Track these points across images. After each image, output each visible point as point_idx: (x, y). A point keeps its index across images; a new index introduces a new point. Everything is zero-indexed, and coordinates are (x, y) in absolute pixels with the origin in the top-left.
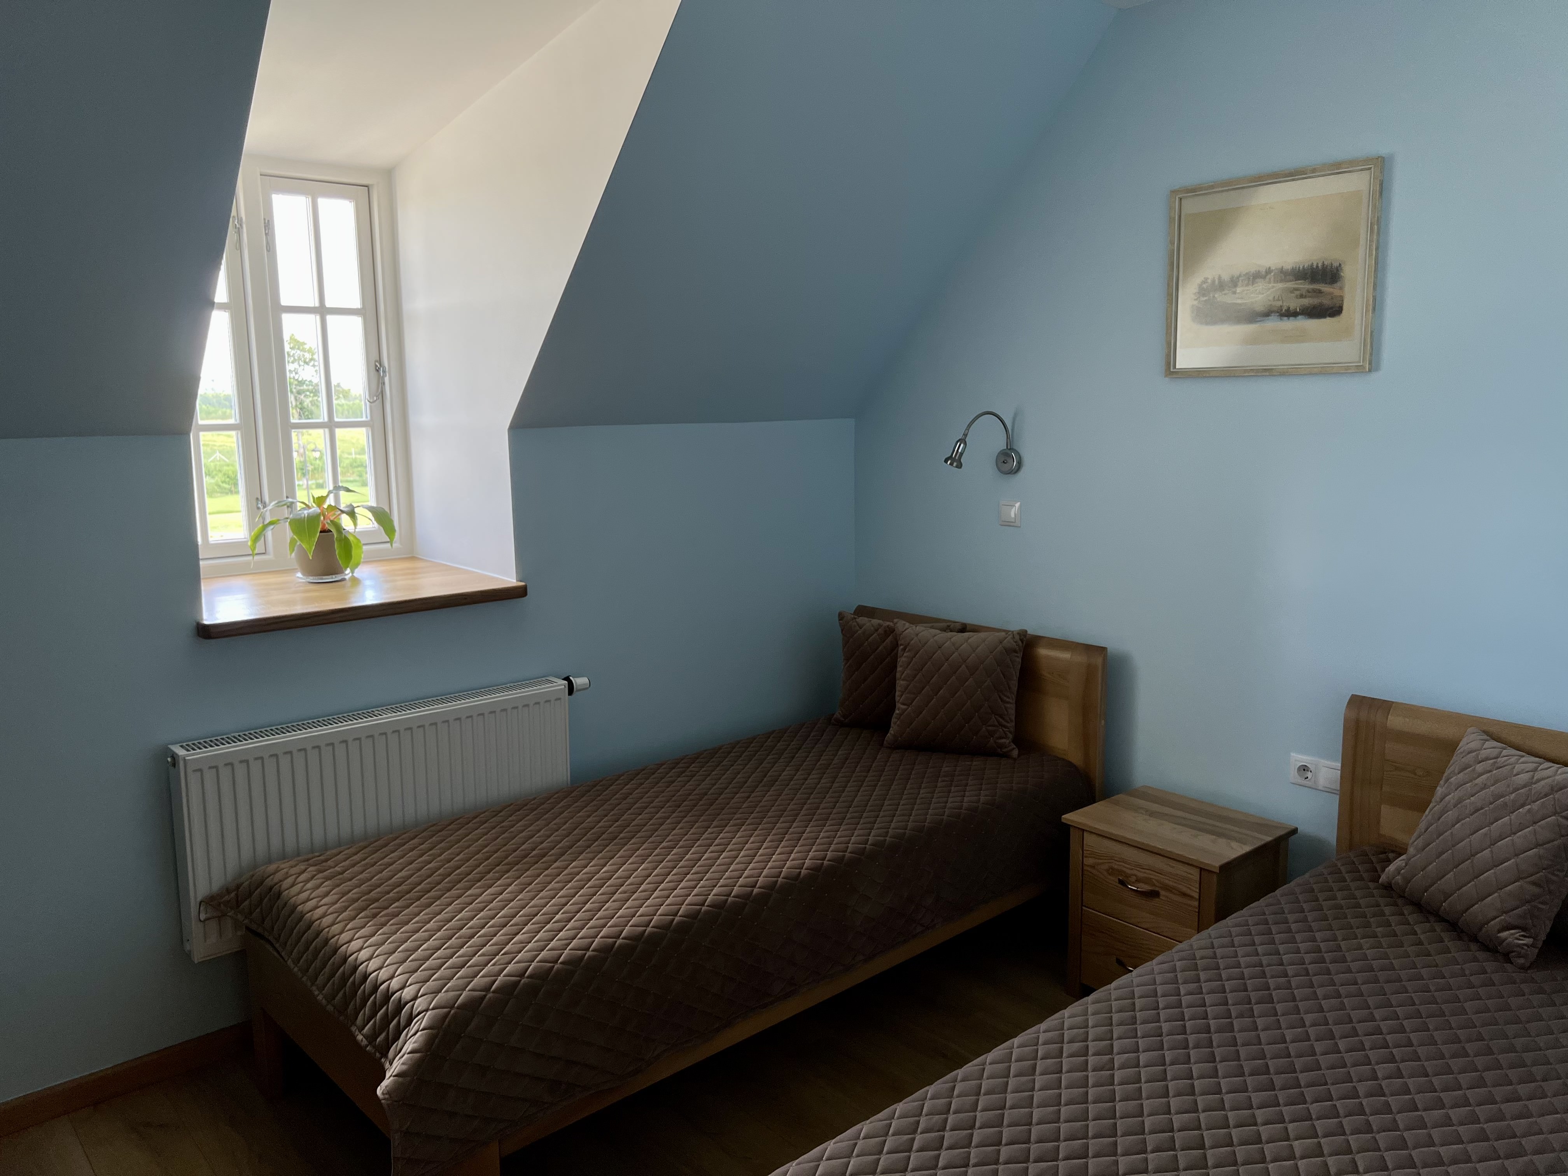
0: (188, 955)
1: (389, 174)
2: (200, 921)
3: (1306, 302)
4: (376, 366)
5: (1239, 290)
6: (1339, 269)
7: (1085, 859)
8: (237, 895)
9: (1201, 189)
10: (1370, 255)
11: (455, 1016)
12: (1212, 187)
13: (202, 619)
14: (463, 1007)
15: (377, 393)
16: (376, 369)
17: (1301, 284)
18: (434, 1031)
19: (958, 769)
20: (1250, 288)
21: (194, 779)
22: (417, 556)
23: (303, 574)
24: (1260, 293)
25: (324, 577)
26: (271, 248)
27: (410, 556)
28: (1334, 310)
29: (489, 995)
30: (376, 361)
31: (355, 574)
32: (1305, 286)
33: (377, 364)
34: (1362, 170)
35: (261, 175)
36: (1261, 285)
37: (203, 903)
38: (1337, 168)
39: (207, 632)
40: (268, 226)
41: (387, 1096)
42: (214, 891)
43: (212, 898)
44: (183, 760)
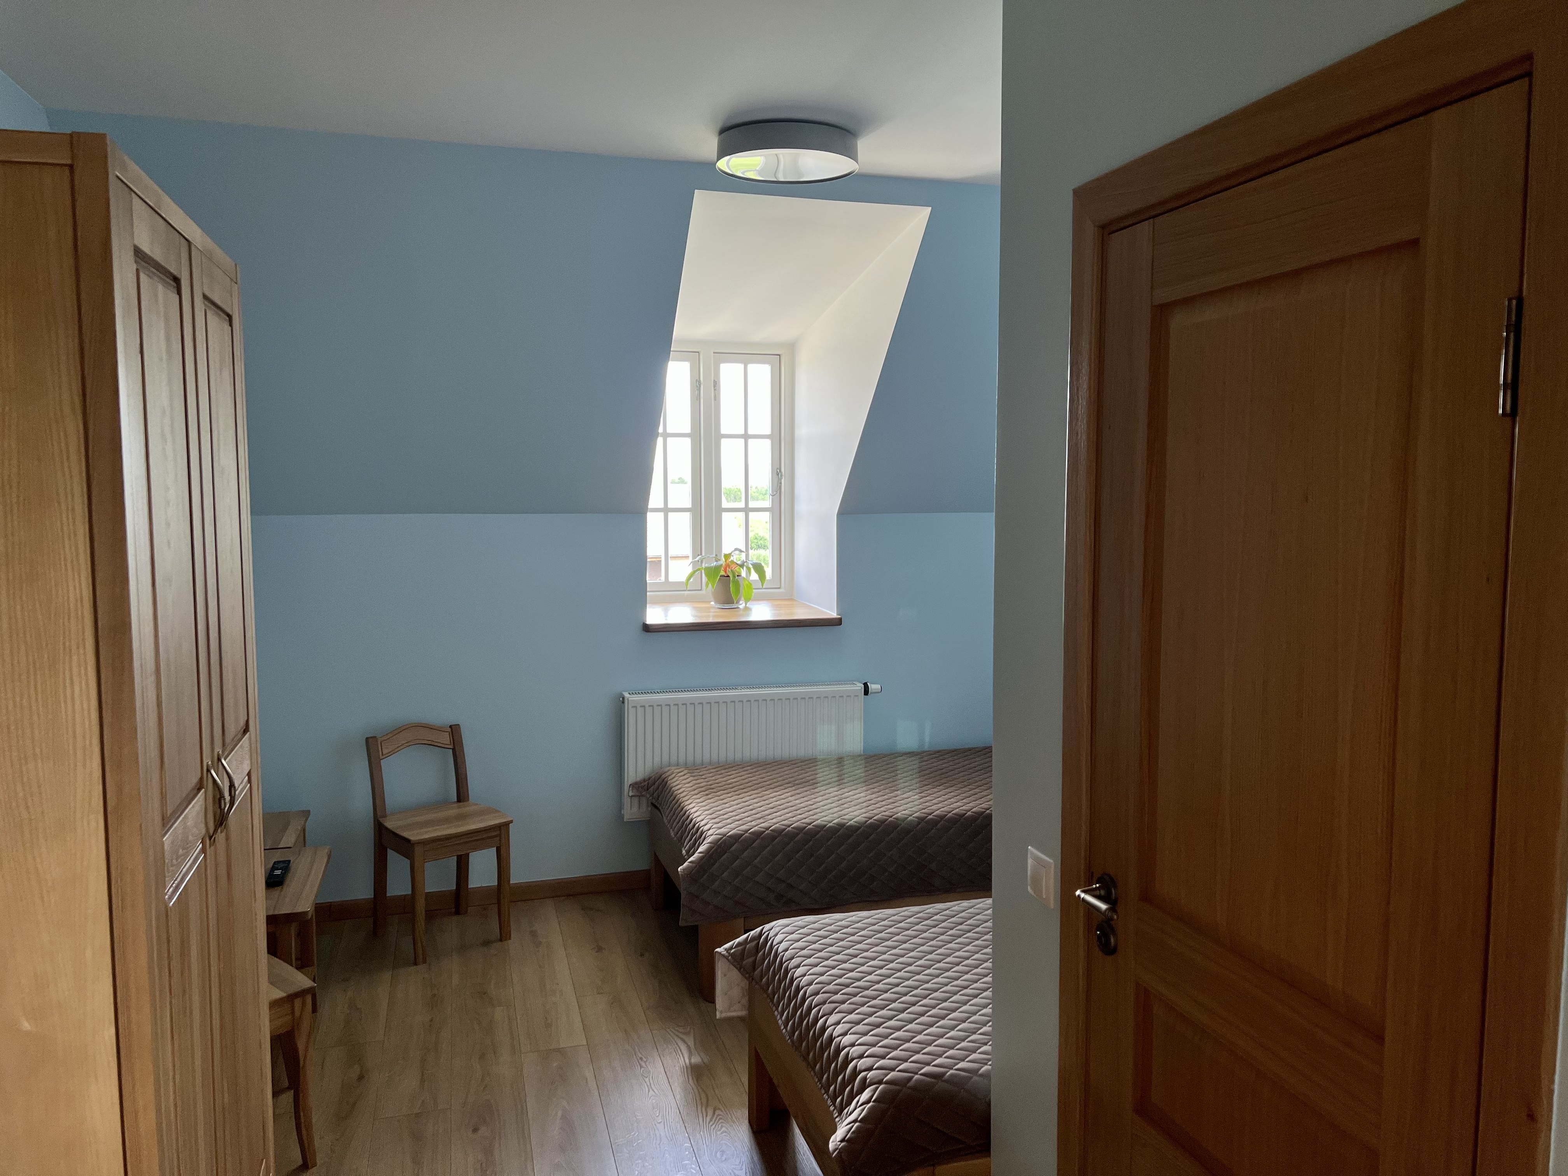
0: (621, 817)
1: (792, 347)
2: (629, 796)
4: (777, 472)
8: (648, 784)
11: (725, 840)
13: (646, 621)
14: (730, 837)
15: (777, 490)
16: (777, 473)
18: (712, 845)
21: (632, 711)
22: (795, 599)
23: (715, 603)
25: (725, 605)
26: (717, 398)
27: (790, 598)
29: (747, 834)
30: (777, 469)
31: (747, 606)
33: (778, 471)
35: (714, 353)
37: (631, 786)
39: (647, 628)
40: (716, 384)
41: (682, 871)
42: (638, 779)
43: (636, 783)
44: (628, 700)
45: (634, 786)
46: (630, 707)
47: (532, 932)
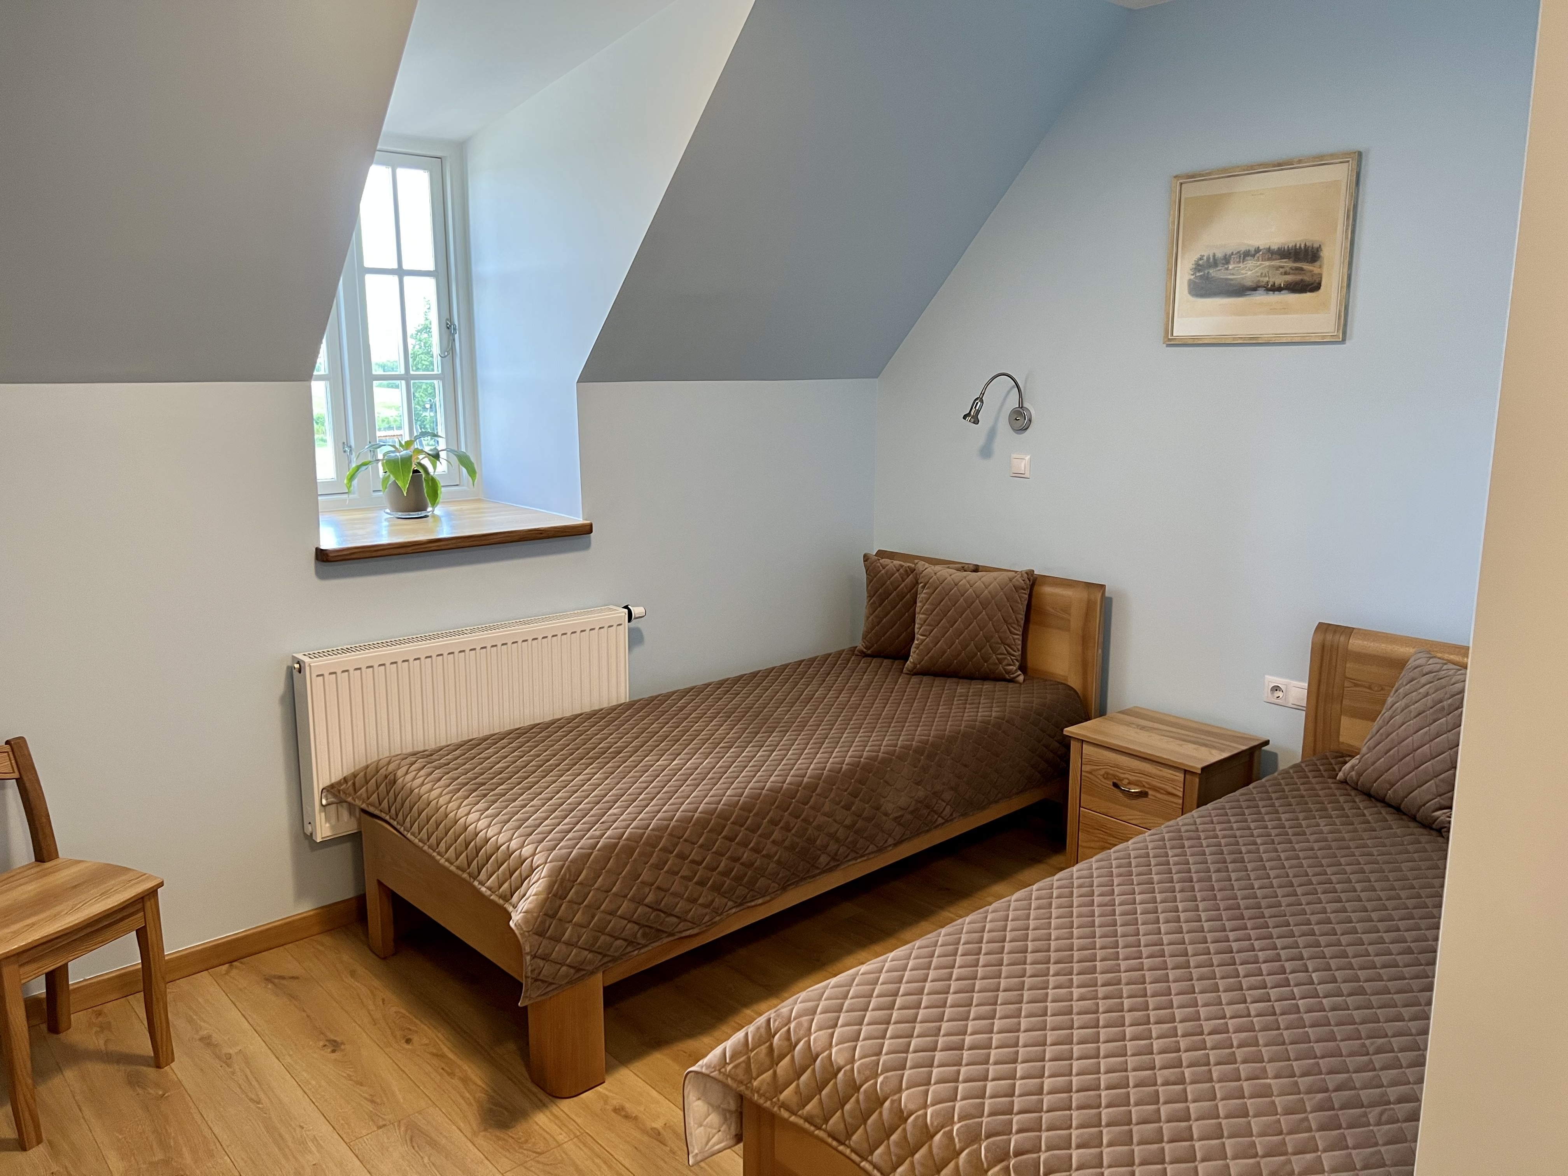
0: (310, 837)
1: (459, 148)
2: (322, 806)
3: (1289, 278)
4: (448, 324)
5: (1231, 267)
6: (1319, 249)
7: (1083, 766)
9: (1201, 175)
10: (1346, 238)
12: (1210, 174)
13: (320, 544)
15: (448, 349)
16: (447, 326)
17: (1286, 262)
19: (971, 691)
20: (1241, 265)
23: (391, 510)
24: (1249, 270)
25: (411, 513)
28: (1313, 286)
29: (595, 853)
30: (447, 319)
31: (435, 512)
32: (1288, 264)
33: (448, 322)
34: (1341, 162)
36: (1250, 263)
37: (324, 791)
38: (1320, 160)
39: (323, 556)
41: (519, 928)
42: (333, 781)
43: (332, 786)
44: (310, 666)
45: (331, 789)
46: (314, 676)
47: (202, 1039)
